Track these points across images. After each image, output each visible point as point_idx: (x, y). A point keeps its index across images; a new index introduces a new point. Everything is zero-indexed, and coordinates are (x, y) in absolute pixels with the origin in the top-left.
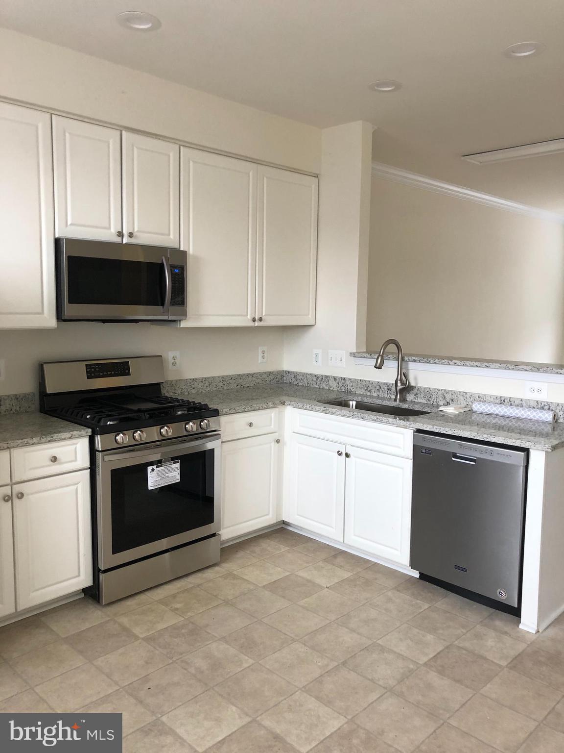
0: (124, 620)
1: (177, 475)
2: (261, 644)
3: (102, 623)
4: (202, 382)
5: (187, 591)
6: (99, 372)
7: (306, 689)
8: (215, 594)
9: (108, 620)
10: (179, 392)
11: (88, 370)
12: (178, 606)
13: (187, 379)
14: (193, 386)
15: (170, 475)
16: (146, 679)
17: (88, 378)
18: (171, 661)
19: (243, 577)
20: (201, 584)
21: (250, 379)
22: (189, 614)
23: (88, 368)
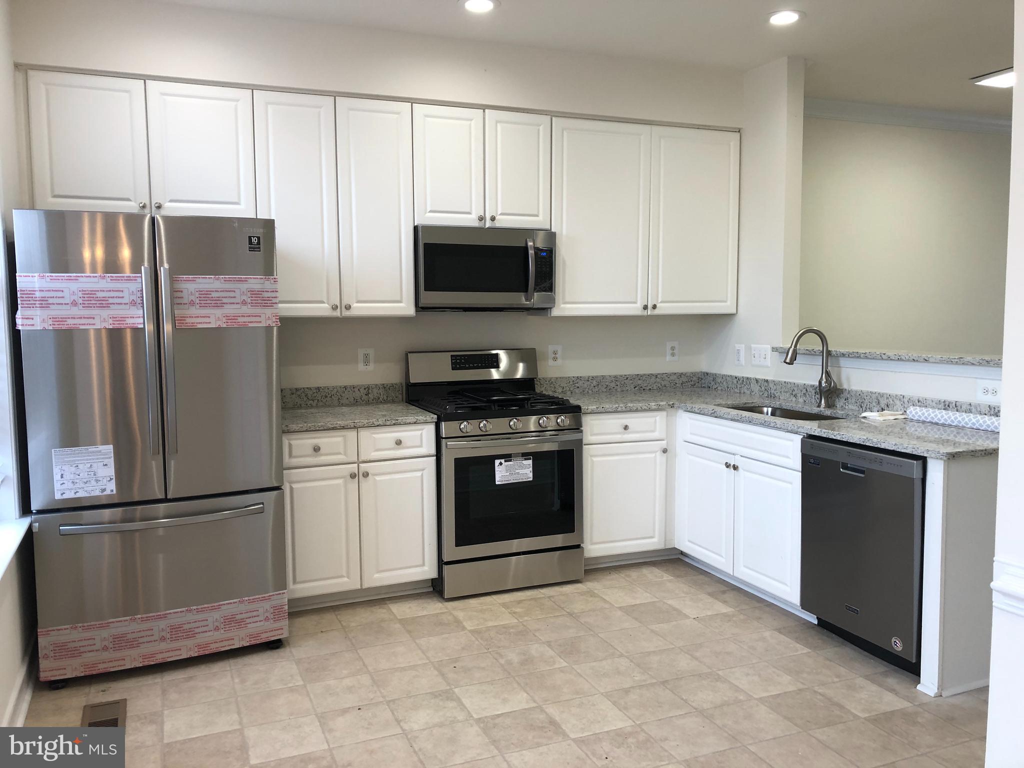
0: (460, 615)
1: (528, 472)
2: (584, 652)
3: (438, 613)
4: (588, 381)
5: (535, 599)
6: (463, 363)
7: (607, 696)
8: (562, 607)
9: (446, 612)
10: (560, 390)
11: (453, 361)
12: (518, 610)
13: (569, 377)
14: (576, 385)
15: (521, 471)
16: (456, 660)
17: (452, 369)
18: (486, 651)
19: (603, 597)
20: (553, 597)
21: (653, 379)
22: (526, 618)
23: (454, 359)
